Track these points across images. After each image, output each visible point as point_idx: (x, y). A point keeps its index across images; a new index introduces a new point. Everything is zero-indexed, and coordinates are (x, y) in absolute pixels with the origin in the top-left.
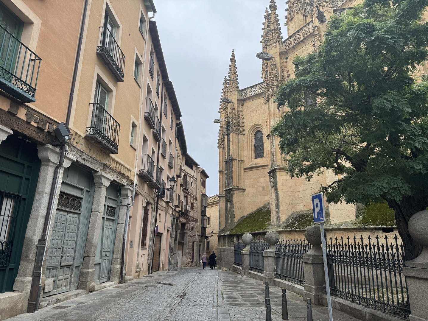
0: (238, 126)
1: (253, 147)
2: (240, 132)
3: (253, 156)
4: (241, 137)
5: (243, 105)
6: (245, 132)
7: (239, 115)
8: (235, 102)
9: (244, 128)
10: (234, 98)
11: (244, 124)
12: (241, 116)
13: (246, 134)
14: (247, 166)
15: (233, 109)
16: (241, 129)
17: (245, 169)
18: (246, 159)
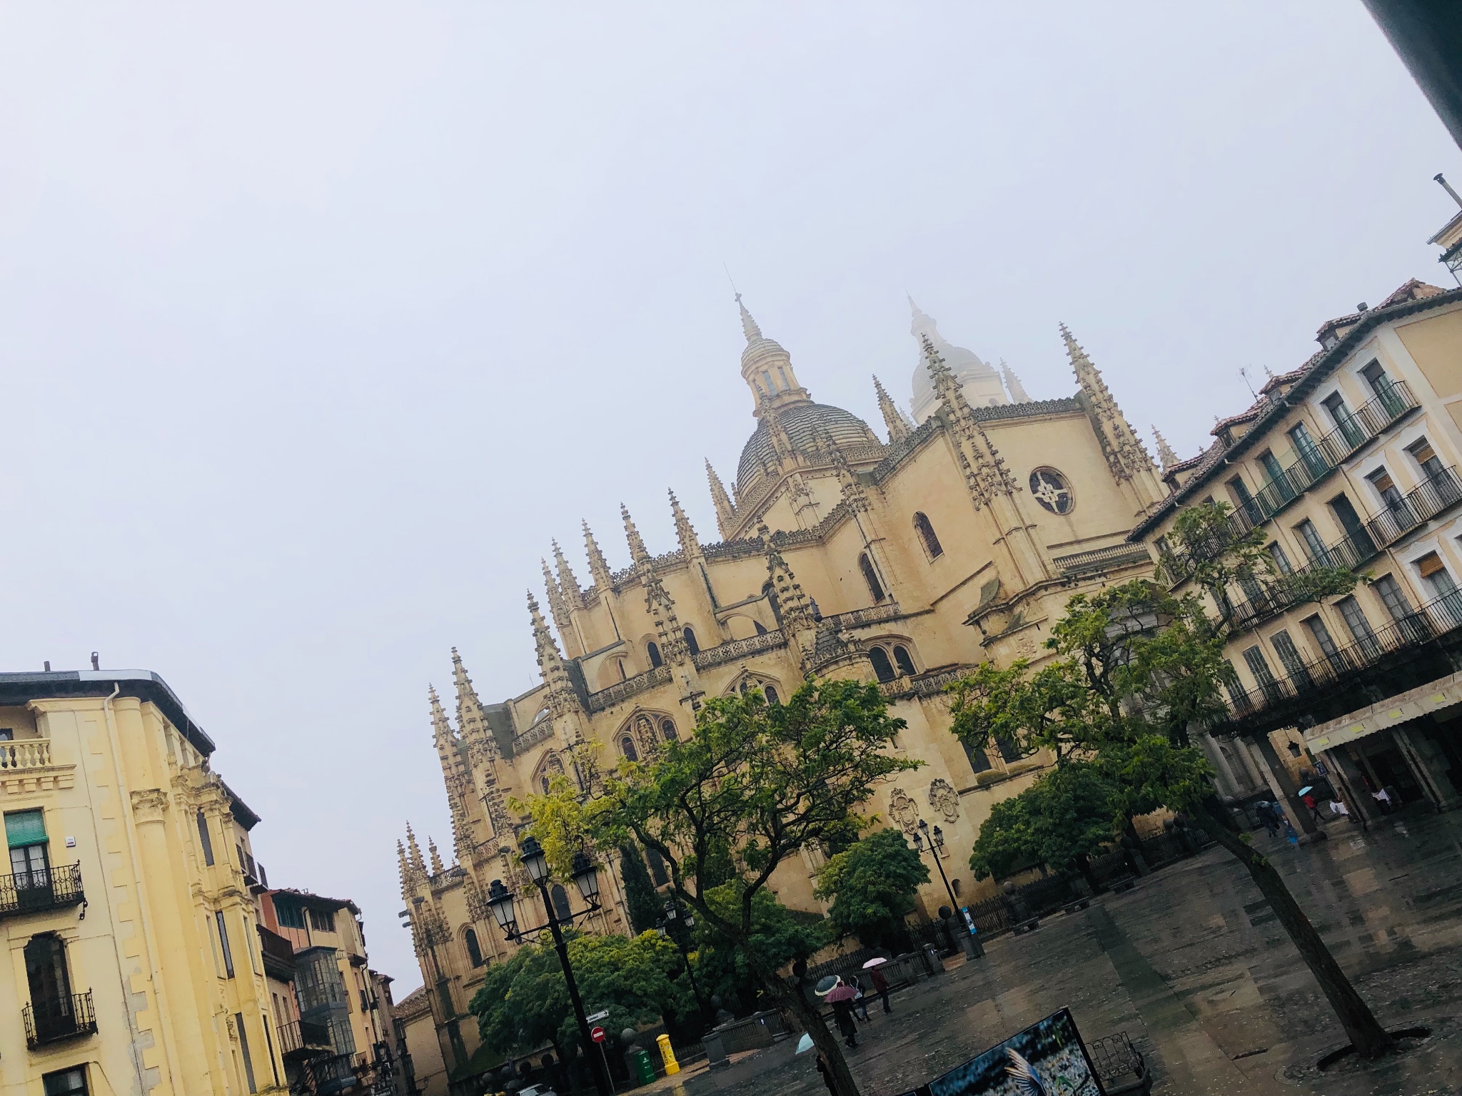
0: (442, 931)
1: (468, 954)
2: (446, 939)
3: (471, 966)
4: (449, 944)
5: (440, 898)
6: (453, 936)
7: (438, 914)
8: (428, 897)
9: (450, 931)
10: (425, 892)
11: (450, 924)
12: (441, 916)
13: (455, 939)
14: (465, 981)
15: (430, 910)
16: (446, 934)
17: (464, 987)
18: (462, 973)
